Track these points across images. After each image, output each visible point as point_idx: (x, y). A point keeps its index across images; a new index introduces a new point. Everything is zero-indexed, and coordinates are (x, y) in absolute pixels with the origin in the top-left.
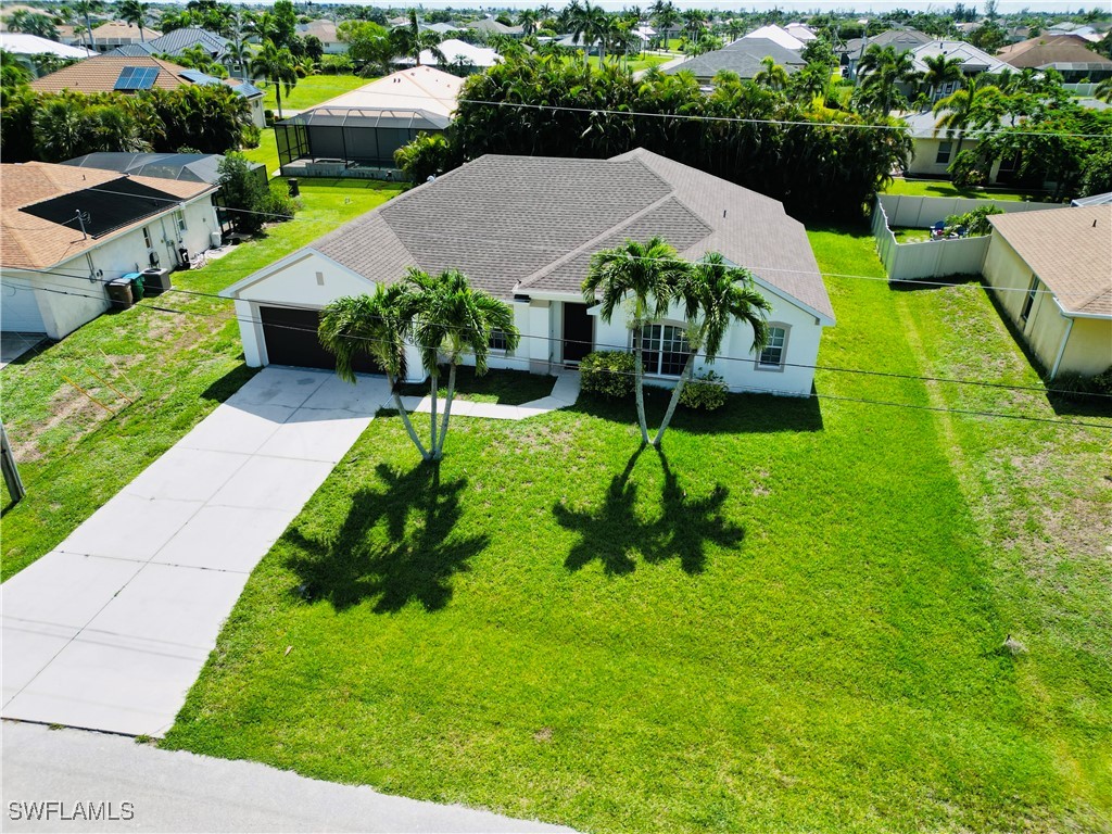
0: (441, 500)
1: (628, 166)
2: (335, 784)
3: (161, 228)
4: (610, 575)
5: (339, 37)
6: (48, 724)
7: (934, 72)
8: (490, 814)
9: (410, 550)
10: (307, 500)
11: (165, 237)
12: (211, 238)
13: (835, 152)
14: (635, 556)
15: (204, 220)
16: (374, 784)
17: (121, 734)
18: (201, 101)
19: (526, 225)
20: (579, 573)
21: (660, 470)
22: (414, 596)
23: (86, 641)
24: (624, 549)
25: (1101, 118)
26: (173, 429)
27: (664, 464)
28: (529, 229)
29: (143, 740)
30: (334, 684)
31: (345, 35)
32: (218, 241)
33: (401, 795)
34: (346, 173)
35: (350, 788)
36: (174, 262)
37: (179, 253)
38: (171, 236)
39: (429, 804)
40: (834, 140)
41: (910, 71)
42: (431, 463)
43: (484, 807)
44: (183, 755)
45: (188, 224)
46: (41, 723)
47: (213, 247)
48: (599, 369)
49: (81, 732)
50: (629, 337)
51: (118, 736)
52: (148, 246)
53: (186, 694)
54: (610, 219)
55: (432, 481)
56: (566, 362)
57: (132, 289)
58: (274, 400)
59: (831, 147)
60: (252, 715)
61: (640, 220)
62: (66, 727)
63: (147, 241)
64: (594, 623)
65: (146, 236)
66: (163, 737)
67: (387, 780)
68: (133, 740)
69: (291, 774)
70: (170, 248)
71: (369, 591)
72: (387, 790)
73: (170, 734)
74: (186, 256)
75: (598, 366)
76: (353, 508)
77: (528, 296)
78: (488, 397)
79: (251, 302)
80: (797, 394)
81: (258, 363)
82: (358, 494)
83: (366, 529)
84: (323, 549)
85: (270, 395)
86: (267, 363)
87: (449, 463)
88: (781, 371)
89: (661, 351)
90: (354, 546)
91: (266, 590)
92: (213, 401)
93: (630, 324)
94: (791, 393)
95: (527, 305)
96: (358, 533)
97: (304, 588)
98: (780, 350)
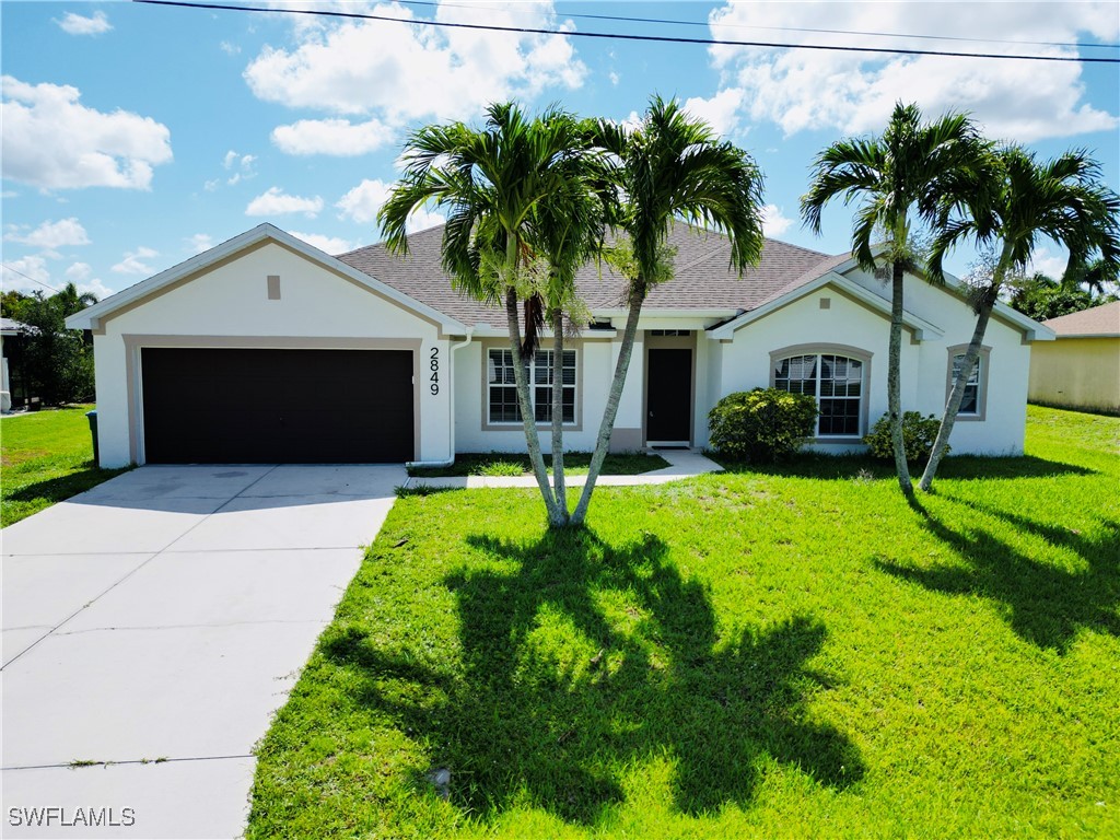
42: (568, 528)
48: (763, 404)
50: (770, 376)
56: (650, 443)
58: (174, 493)
75: (756, 403)
76: (462, 601)
77: (609, 324)
78: (578, 470)
79: (128, 339)
80: (1007, 452)
81: (125, 461)
82: (453, 581)
83: (521, 634)
84: (442, 681)
85: (163, 489)
86: (144, 461)
87: (609, 528)
88: (982, 418)
89: (818, 398)
90: (513, 670)
91: (333, 793)
92: (35, 501)
93: (773, 355)
94: (998, 452)
95: (609, 340)
96: (508, 643)
97: (443, 777)
98: (976, 388)
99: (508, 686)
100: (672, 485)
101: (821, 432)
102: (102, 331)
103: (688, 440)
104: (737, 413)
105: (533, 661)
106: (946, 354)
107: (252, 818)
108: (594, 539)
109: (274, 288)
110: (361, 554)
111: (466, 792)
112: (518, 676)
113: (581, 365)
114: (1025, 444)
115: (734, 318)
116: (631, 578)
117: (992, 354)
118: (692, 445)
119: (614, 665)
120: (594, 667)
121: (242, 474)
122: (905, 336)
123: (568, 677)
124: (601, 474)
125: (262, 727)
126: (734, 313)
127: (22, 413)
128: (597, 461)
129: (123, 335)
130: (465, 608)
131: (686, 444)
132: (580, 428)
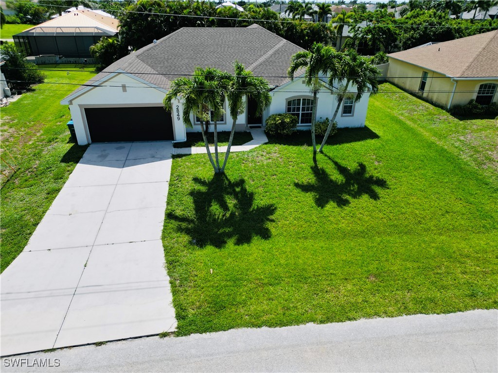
0: (238, 189)
1: (257, 30)
2: (293, 327)
4: (342, 207)
5: (8, 7)
6: (94, 344)
7: (321, 11)
8: (380, 319)
9: (237, 214)
10: (166, 200)
12: (4, 91)
13: (307, 38)
14: (346, 197)
16: (313, 321)
17: (148, 336)
19: (218, 58)
20: (325, 209)
21: (329, 161)
22: (254, 234)
23: (85, 293)
24: (340, 195)
25: (399, 21)
26: (55, 180)
27: (330, 158)
28: (221, 60)
29: (164, 335)
30: (249, 281)
31: (11, 5)
32: (9, 93)
33: (331, 322)
34: (60, 61)
35: (302, 326)
39: (348, 322)
40: (305, 32)
41: (311, 11)
42: (220, 174)
43: (375, 316)
44: (195, 336)
46: (88, 344)
47: (6, 96)
48: (280, 121)
49: (119, 342)
50: (286, 106)
51: (146, 338)
53: (172, 305)
54: (259, 54)
55: (226, 182)
56: (249, 125)
58: (108, 159)
59: (304, 36)
60: (218, 306)
61: (276, 51)
62: (107, 342)
64: (349, 229)
66: (176, 330)
67: (319, 317)
68: (158, 336)
69: (264, 328)
71: (229, 236)
72: (322, 322)
73: (178, 328)
75: (279, 120)
76: (194, 200)
78: (224, 143)
79: (80, 106)
80: (359, 126)
81: (86, 143)
82: (192, 193)
83: (208, 208)
84: (192, 221)
87: (230, 173)
88: (353, 116)
89: (301, 112)
90: (207, 217)
91: (176, 245)
92: (70, 163)
93: (286, 99)
94: (357, 126)
96: (205, 211)
97: (195, 241)
98: (352, 106)
99: (206, 221)
100: (251, 151)
101: (301, 123)
102: (71, 104)
103: (261, 123)
104: (273, 124)
105: (211, 215)
107: (164, 250)
108: (226, 178)
109: (124, 88)
110: (168, 183)
111: (199, 243)
112: (208, 219)
115: (274, 89)
116: (234, 190)
118: (262, 125)
119: (228, 215)
120: (223, 216)
121: (124, 148)
123: (218, 218)
124: (232, 145)
125: (160, 234)
126: (274, 87)
130: (195, 202)
131: (260, 125)
132: (225, 123)
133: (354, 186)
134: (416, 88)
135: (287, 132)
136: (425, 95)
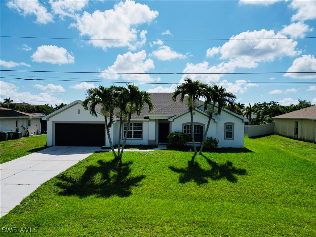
0: (123, 167)
3: (22, 122)
11: (23, 126)
12: (37, 131)
15: (36, 125)
18: (40, 108)
27: (205, 157)
32: (40, 132)
36: (24, 135)
37: (26, 132)
38: (25, 126)
42: (118, 159)
45: (31, 125)
47: (38, 134)
50: (182, 129)
52: (17, 127)
55: (119, 163)
56: (160, 143)
57: (8, 135)
63: (17, 125)
65: (17, 123)
70: (24, 130)
74: (29, 133)
77: (148, 118)
79: (53, 122)
80: (240, 147)
81: (51, 145)
85: (55, 150)
86: (55, 145)
88: (233, 139)
91: (48, 189)
93: (183, 124)
94: (237, 147)
95: (148, 121)
98: (232, 132)
101: (195, 141)
102: (48, 120)
106: (224, 125)
109: (79, 112)
113: (143, 126)
114: (244, 146)
115: (173, 117)
117: (235, 125)
121: (71, 148)
122: (212, 120)
127: (43, 134)
128: (123, 146)
129: (52, 121)
132: (142, 140)
133: (217, 173)
134: (293, 134)
135: (180, 143)
136: (299, 137)
